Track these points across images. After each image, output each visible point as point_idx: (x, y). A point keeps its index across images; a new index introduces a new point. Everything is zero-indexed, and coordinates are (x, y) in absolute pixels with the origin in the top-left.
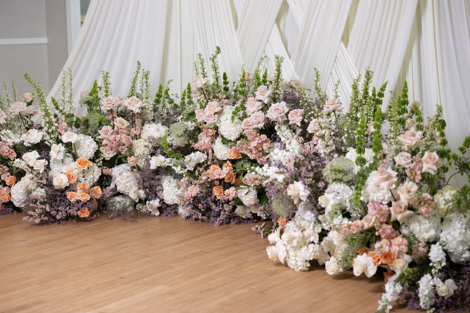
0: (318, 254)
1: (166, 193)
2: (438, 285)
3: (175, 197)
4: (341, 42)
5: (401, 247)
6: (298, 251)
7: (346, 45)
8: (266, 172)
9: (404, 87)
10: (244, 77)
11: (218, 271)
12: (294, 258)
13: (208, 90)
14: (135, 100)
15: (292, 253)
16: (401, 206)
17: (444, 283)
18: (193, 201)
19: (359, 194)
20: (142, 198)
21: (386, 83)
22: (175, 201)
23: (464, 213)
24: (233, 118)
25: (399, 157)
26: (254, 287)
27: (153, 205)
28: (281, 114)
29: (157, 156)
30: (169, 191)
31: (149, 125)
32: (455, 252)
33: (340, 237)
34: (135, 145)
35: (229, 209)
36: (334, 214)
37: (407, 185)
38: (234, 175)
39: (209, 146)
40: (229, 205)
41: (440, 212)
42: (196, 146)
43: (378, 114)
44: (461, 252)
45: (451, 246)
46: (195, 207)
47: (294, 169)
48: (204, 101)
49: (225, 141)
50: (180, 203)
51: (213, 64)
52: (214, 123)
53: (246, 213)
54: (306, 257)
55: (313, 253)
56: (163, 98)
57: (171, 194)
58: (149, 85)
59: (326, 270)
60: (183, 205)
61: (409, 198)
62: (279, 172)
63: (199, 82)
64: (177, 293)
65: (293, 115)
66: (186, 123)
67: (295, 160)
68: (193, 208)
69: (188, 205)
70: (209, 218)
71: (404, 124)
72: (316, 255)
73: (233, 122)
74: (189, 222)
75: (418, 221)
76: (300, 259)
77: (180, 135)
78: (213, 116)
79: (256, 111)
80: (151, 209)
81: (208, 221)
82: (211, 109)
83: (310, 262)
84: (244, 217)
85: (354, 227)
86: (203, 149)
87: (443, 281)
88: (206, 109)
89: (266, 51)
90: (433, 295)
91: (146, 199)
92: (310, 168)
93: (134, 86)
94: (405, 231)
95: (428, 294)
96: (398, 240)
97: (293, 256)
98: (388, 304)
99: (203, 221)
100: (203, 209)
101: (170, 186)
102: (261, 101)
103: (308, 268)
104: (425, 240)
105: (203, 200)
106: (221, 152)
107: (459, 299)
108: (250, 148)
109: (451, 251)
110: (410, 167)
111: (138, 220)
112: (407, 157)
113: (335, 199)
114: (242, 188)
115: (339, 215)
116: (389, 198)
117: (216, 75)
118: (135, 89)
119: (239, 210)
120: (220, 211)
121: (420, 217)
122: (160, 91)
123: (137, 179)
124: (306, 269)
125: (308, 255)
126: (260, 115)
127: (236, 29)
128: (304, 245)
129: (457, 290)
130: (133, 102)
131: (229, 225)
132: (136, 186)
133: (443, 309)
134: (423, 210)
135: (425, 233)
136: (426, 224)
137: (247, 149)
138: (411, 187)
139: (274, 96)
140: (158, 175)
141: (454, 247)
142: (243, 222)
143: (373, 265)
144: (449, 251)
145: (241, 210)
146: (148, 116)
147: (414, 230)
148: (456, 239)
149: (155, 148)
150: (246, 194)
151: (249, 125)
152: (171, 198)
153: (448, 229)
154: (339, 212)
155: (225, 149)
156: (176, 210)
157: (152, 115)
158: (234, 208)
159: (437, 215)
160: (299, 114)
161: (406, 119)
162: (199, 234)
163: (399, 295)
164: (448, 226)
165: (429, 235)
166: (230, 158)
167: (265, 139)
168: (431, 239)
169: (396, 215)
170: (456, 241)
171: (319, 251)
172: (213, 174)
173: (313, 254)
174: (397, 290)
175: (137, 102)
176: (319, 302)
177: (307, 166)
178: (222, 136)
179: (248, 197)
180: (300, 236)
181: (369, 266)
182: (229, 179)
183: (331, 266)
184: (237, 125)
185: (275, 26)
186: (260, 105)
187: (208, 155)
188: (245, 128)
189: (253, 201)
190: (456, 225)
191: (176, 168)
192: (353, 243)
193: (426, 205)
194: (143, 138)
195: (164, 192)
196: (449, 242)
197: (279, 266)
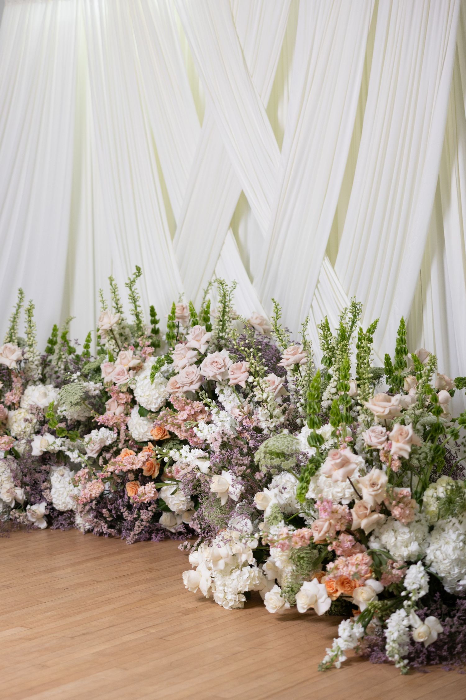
0: (258, 582)
1: (55, 492)
2: (416, 626)
3: (69, 499)
4: (325, 258)
5: (360, 567)
6: (228, 577)
7: (333, 264)
8: (186, 457)
9: (400, 327)
10: (173, 312)
11: (108, 608)
12: (221, 588)
13: (123, 333)
14: (10, 348)
15: (218, 581)
16: (367, 507)
17: (424, 623)
18: (96, 504)
19: (304, 488)
20: (19, 500)
21: (376, 322)
22: (69, 505)
23: (458, 517)
24: (153, 376)
25: (369, 433)
26: (153, 631)
27: (37, 511)
28: (220, 369)
29: (42, 435)
30: (60, 489)
31: (33, 387)
32: (447, 577)
33: (284, 555)
34: (12, 419)
35: (148, 518)
36: (273, 519)
37: (373, 475)
38: (158, 464)
39: (122, 420)
40: (148, 510)
41: (429, 517)
42: (100, 419)
43: (344, 368)
44: (456, 577)
45: (442, 567)
46: (99, 515)
47: (220, 451)
48: (116, 350)
49: (143, 412)
50: (77, 508)
51: (130, 292)
52: (127, 384)
53: (176, 524)
54: (239, 586)
55: (249, 581)
56: (59, 346)
57: (63, 494)
58: (33, 326)
59: (265, 606)
60: (81, 512)
61: (373, 493)
62: (203, 458)
63: (106, 320)
64: (36, 638)
65: (235, 371)
66: (85, 384)
67: (222, 438)
68: (96, 517)
69: (89, 511)
70: (120, 531)
71: (402, 384)
72: (254, 583)
73: (152, 381)
74: (90, 537)
75: (393, 530)
76: (230, 590)
77: (75, 402)
78: (126, 373)
79: (187, 365)
80: (33, 518)
81: (118, 536)
82: (124, 361)
83: (247, 594)
84: (173, 531)
85: (298, 539)
86: (111, 424)
87: (423, 620)
88: (118, 362)
89: (216, 272)
90: (408, 640)
91: (26, 503)
92: (245, 450)
93: (13, 328)
94: (374, 545)
95: (398, 638)
96: (357, 558)
97: (220, 585)
98: (339, 653)
99: (110, 536)
100: (109, 518)
101: (62, 482)
102: (195, 349)
103: (243, 604)
104: (403, 558)
105: (111, 504)
106: (138, 428)
107: (446, 647)
108: (177, 421)
109: (443, 575)
110: (383, 449)
111: (13, 535)
112: (380, 433)
113: (278, 497)
114: (167, 484)
115: (280, 522)
116: (352, 495)
117: (136, 309)
118: (15, 331)
119: (165, 520)
120: (136, 519)
121: (397, 524)
122: (54, 334)
123: (12, 471)
124: (240, 606)
125: (242, 583)
126: (195, 371)
127: (172, 238)
128: (235, 568)
129: (443, 633)
130: (7, 351)
131: (149, 542)
132: (11, 482)
133: (418, 662)
134: (396, 512)
135: (403, 548)
136: (404, 534)
137: (173, 424)
138: (378, 478)
139: (219, 341)
140: (46, 465)
141: (447, 569)
142: (172, 537)
143: (325, 596)
144: (439, 575)
145: (168, 520)
146: (33, 373)
147: (388, 543)
148: (448, 557)
149: (43, 423)
150: (172, 494)
151: (178, 386)
152: (63, 501)
153: (437, 542)
154: (280, 517)
155: (144, 424)
156: (72, 519)
157: (40, 372)
158: (157, 516)
159: (423, 521)
160: (243, 369)
161: (405, 377)
162: (98, 556)
163: (359, 640)
164: (438, 537)
165: (408, 551)
166: (152, 438)
167: (200, 408)
168: (412, 557)
169: (360, 520)
170: (449, 559)
171: (259, 577)
172: (122, 462)
173: (248, 583)
174: (355, 633)
175: (13, 352)
176: (243, 651)
177: (242, 447)
178: (139, 405)
179: (176, 499)
180: (228, 555)
181: (320, 598)
182: (149, 471)
183: (271, 599)
184: (160, 387)
185: (230, 235)
186: (195, 356)
187: (119, 434)
188: (171, 391)
189: (183, 505)
190: (450, 536)
191: (71, 453)
192: (300, 564)
193: (401, 505)
194: (24, 408)
195: (53, 490)
196: (439, 561)
197: (202, 601)
